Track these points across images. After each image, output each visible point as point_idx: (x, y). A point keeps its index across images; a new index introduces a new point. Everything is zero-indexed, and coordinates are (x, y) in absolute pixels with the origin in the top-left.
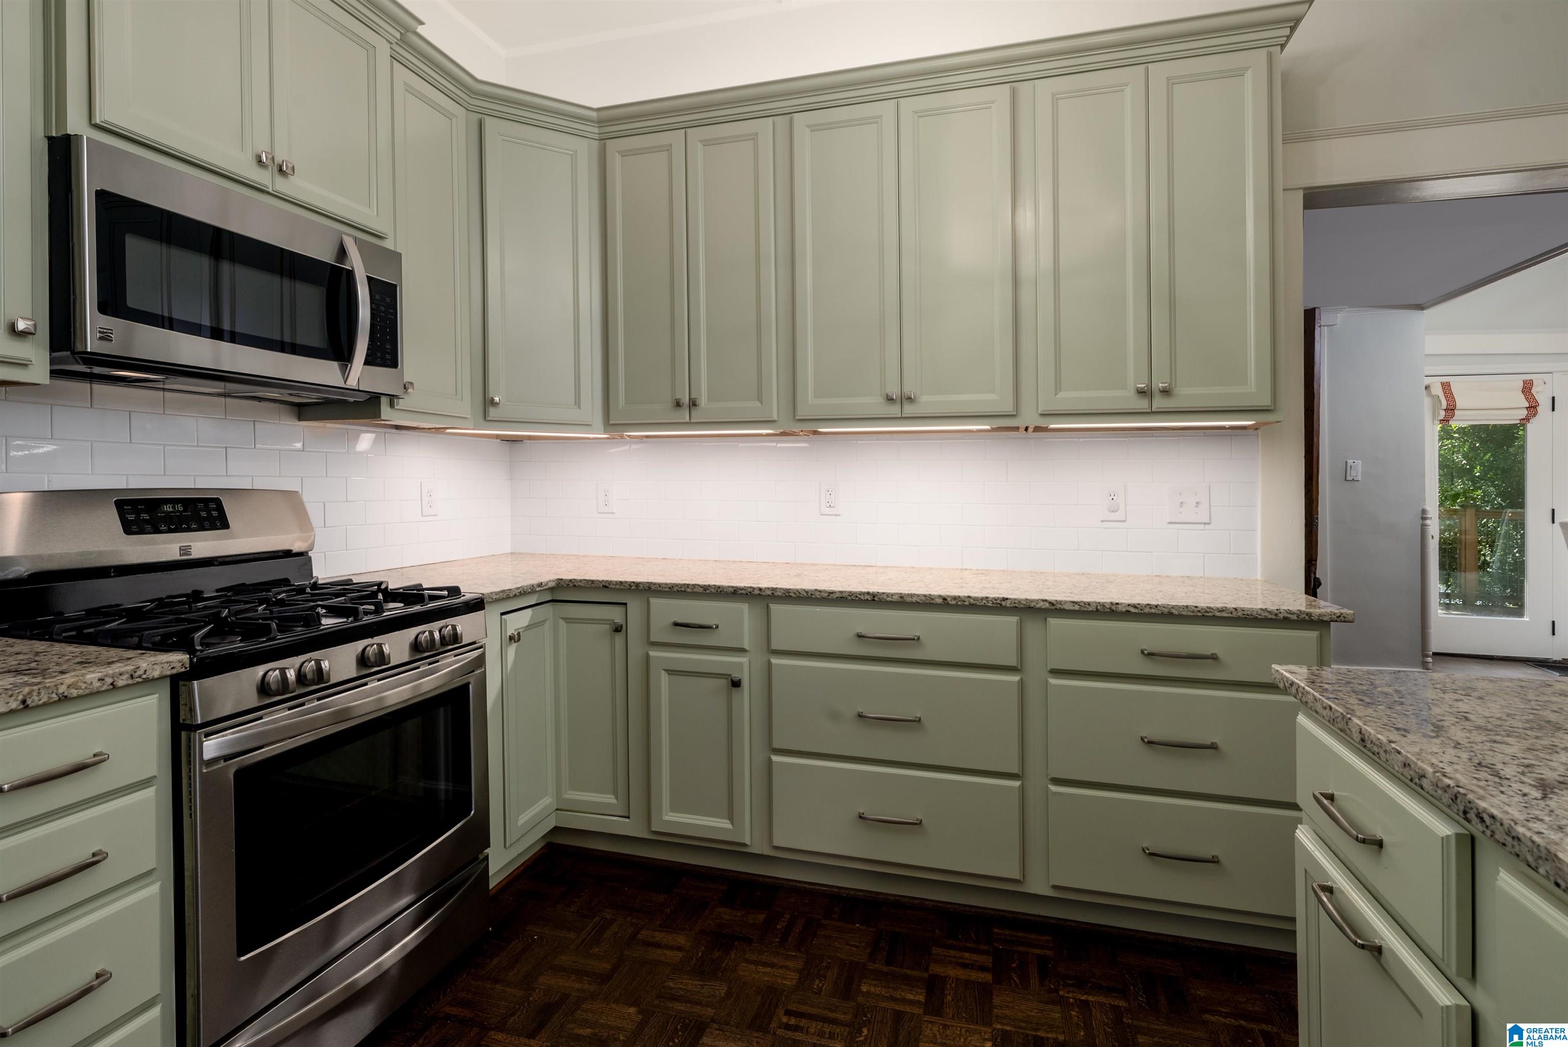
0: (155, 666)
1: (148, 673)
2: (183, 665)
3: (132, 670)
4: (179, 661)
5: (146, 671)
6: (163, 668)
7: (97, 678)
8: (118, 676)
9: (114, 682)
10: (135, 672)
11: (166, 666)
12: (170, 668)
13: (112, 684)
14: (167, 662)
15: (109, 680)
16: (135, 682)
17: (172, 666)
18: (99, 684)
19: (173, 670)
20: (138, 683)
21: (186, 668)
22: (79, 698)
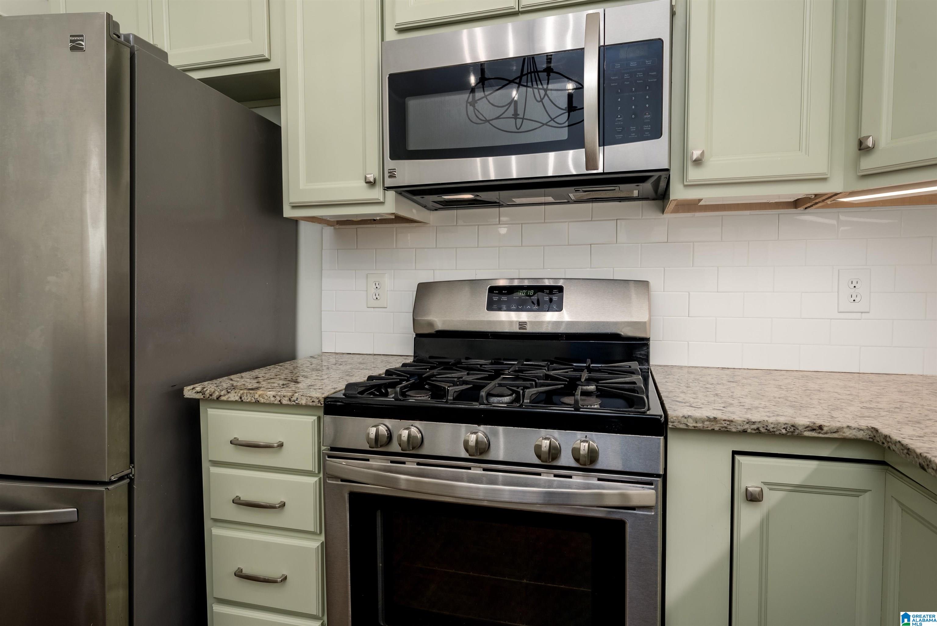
0: (302, 397)
1: (299, 400)
2: (319, 401)
3: (290, 396)
4: (317, 397)
5: (297, 398)
6: (307, 399)
7: (272, 395)
8: (283, 397)
9: (281, 400)
10: (292, 397)
11: (309, 399)
12: (311, 401)
13: (280, 401)
14: (310, 397)
15: (278, 399)
16: (292, 404)
17: (312, 400)
18: (273, 399)
19: (313, 403)
20: (293, 405)
21: (321, 404)
22: (264, 404)
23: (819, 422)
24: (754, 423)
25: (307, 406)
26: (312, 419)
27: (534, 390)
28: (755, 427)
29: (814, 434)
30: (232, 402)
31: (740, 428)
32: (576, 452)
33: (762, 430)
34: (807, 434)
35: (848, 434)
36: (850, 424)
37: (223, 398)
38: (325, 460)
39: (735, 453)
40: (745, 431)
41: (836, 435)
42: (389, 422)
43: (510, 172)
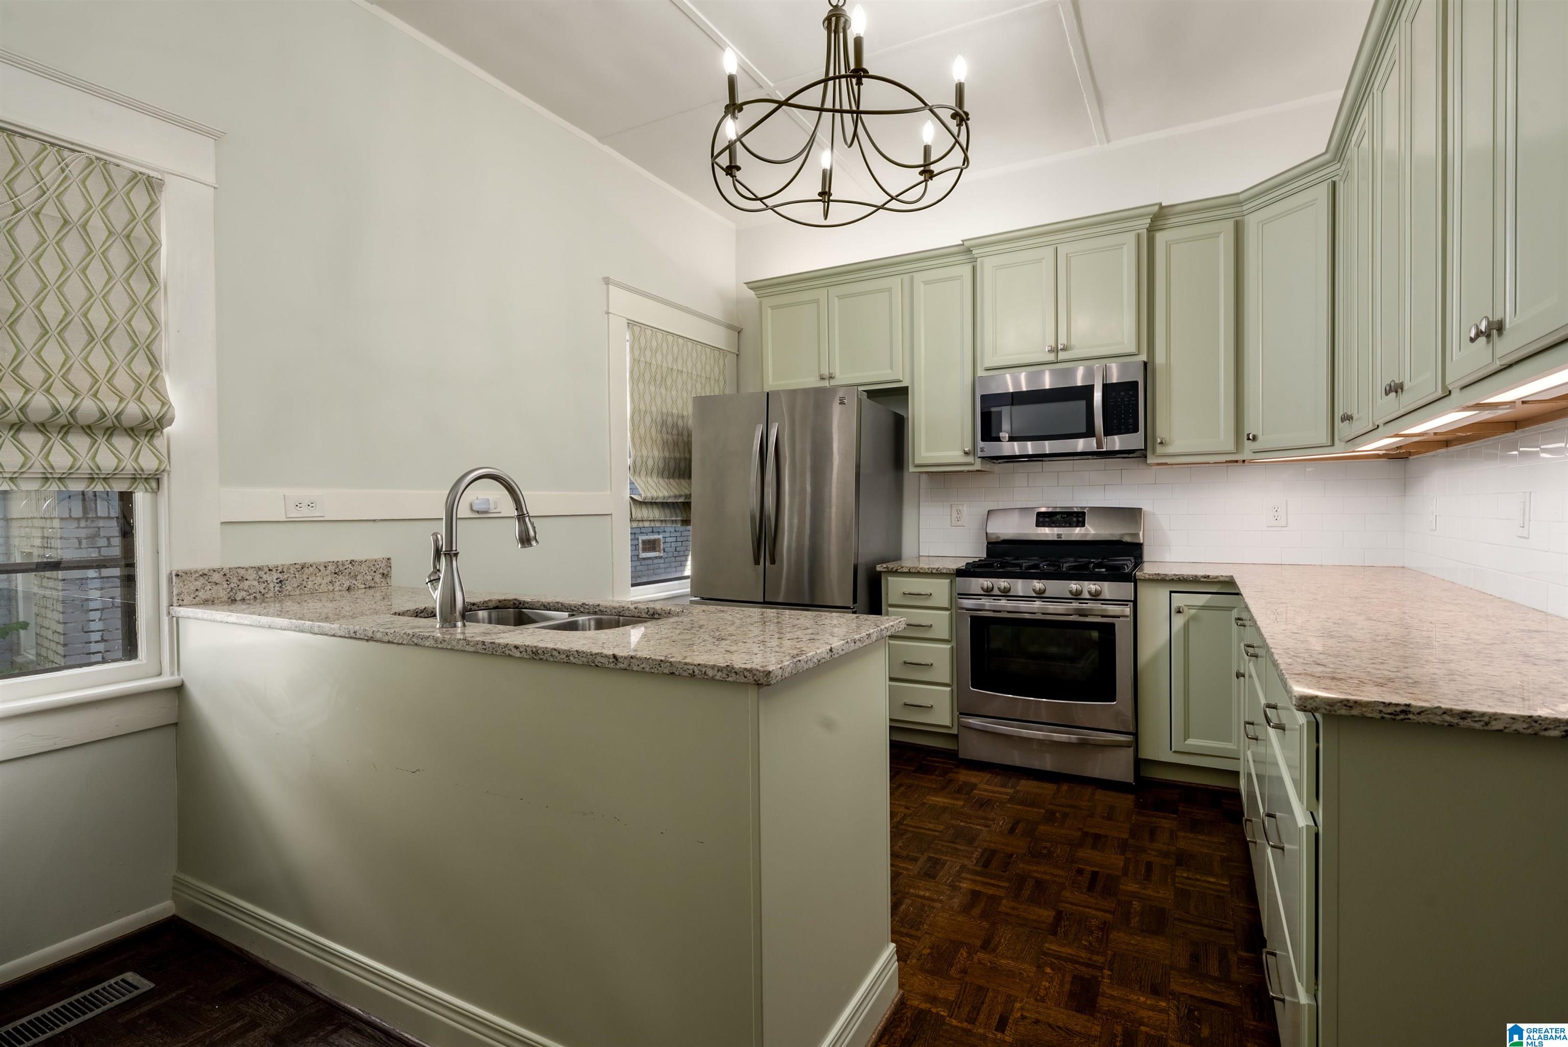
0: (944, 569)
1: (942, 570)
2: (952, 571)
4: (951, 569)
6: (946, 570)
7: (927, 568)
8: (932, 569)
10: (938, 569)
11: (948, 570)
16: (938, 573)
18: (927, 570)
19: (949, 572)
21: (955, 572)
22: (923, 573)
23: (1208, 574)
24: (1177, 575)
25: (946, 574)
26: (947, 581)
27: (1068, 565)
28: (1178, 577)
29: (1205, 580)
30: (904, 572)
31: (1170, 578)
32: (1090, 593)
33: (1181, 579)
34: (1202, 579)
35: (1221, 579)
36: (1222, 574)
37: (899, 571)
38: (956, 601)
39: (1171, 592)
40: (1173, 579)
41: (1215, 580)
42: (993, 580)
43: (1046, 451)
